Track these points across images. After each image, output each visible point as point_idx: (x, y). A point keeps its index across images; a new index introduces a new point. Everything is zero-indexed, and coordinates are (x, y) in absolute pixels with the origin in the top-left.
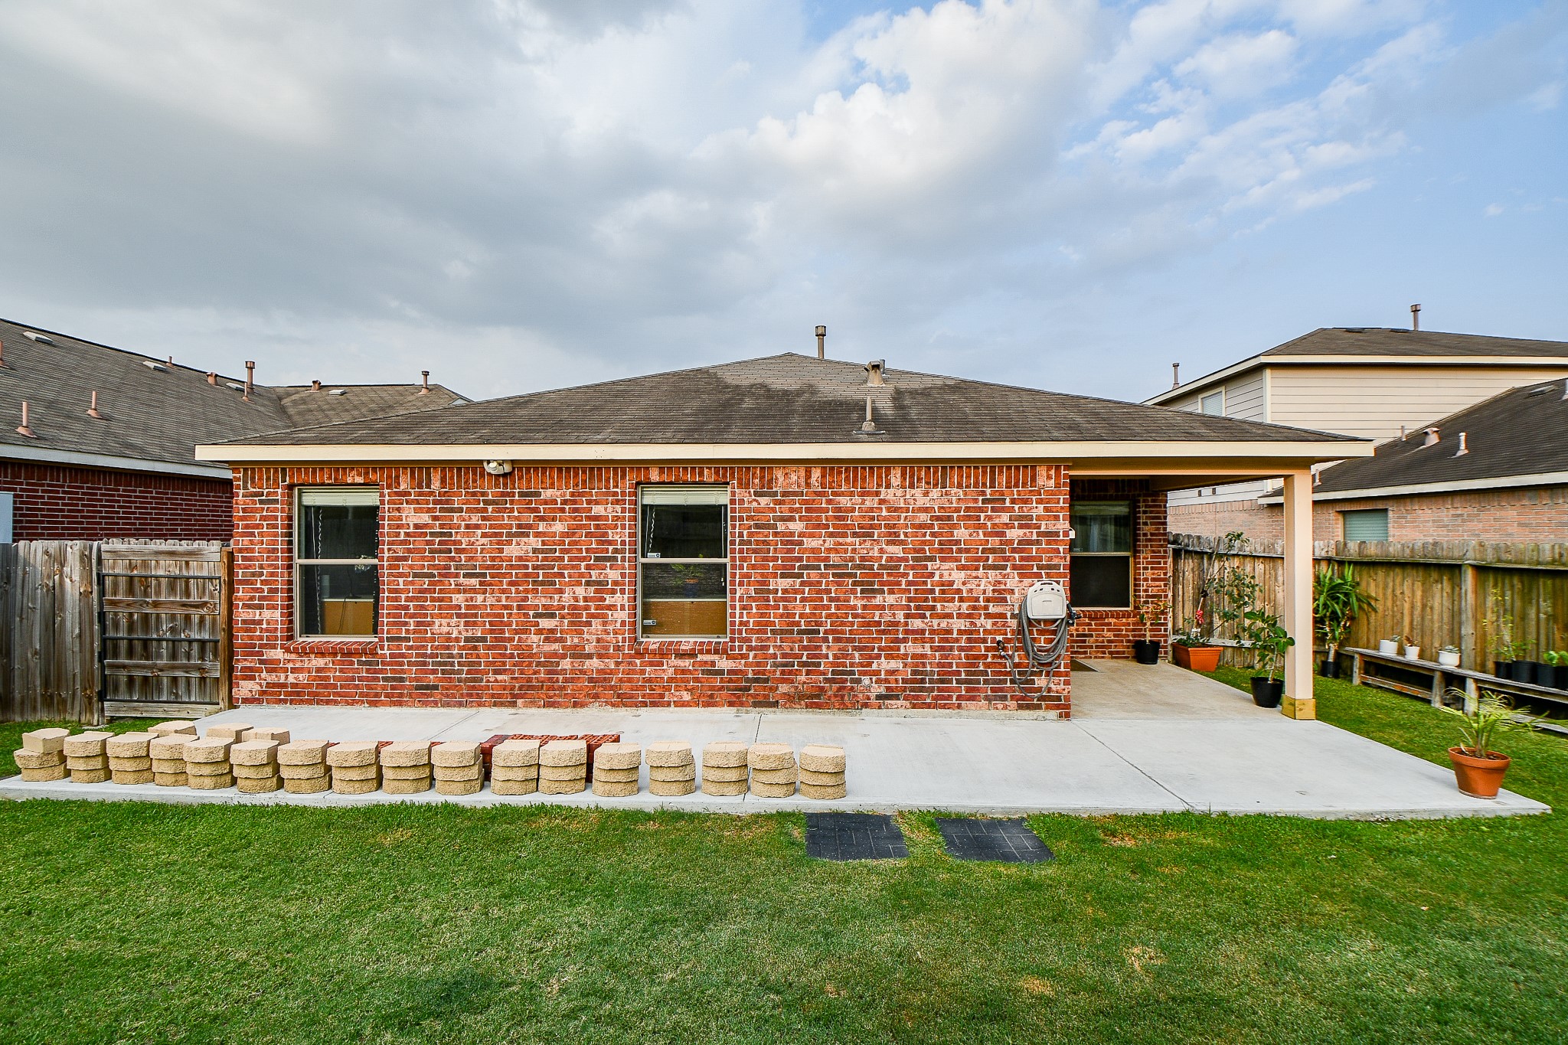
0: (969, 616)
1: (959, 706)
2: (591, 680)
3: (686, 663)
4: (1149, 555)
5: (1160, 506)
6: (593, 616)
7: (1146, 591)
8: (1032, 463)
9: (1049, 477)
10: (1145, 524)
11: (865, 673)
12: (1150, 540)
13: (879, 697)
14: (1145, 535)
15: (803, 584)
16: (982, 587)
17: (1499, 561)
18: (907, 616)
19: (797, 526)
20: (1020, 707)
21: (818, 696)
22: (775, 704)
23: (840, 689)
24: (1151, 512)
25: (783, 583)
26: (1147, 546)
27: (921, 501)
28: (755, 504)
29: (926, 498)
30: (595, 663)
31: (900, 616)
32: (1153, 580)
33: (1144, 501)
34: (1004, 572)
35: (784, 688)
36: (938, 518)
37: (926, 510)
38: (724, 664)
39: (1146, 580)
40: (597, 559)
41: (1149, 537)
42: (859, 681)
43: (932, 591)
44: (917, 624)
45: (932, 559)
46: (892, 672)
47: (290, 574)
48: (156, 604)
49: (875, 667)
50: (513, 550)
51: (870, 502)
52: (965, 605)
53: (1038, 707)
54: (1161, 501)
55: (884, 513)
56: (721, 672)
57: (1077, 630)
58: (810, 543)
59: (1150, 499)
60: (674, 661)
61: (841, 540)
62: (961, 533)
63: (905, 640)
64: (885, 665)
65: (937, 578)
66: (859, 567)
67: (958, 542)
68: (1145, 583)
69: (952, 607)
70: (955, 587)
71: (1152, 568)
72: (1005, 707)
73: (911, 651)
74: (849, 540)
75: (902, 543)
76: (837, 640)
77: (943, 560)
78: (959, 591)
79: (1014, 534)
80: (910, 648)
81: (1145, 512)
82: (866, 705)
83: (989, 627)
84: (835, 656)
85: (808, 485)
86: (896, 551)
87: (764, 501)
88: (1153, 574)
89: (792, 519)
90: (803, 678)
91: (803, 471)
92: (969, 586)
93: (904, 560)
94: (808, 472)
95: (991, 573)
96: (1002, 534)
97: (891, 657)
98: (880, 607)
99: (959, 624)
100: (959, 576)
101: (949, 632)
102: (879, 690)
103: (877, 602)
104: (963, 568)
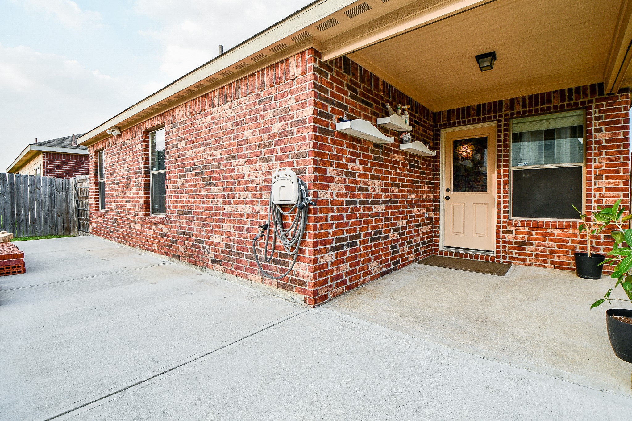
0: (252, 203)
1: (246, 277)
2: (137, 234)
3: (156, 229)
4: (604, 164)
5: (619, 109)
6: (136, 202)
7: (598, 202)
9: (298, 67)
10: (600, 130)
11: (207, 243)
12: (605, 147)
13: (212, 261)
14: (598, 142)
15: (186, 181)
16: (258, 178)
18: (224, 203)
19: (183, 144)
20: (280, 286)
21: (191, 255)
22: (179, 258)
23: (199, 252)
24: (607, 117)
25: (180, 182)
26: (600, 154)
27: (229, 112)
30: (137, 226)
31: (221, 204)
32: (609, 190)
33: (597, 107)
34: (271, 163)
35: (181, 248)
36: (237, 124)
37: (230, 119)
38: (165, 231)
39: (599, 190)
40: (137, 173)
41: (604, 144)
42: (204, 248)
43: (234, 183)
44: (228, 209)
45: (234, 158)
46: (217, 244)
47: (96, 186)
48: (83, 197)
49: (211, 240)
50: (123, 172)
52: (250, 193)
53: (290, 289)
54: (621, 103)
55: (214, 127)
56: (163, 235)
57: (515, 238)
58: (189, 154)
59: (604, 103)
61: (198, 150)
62: (248, 134)
63: (223, 221)
64: (216, 238)
65: (236, 173)
66: (205, 168)
67: (247, 141)
68: (597, 194)
69: (243, 196)
70: (245, 179)
71: (607, 178)
72: (271, 284)
74: (201, 149)
75: (221, 147)
76: (198, 219)
77: (239, 157)
78: (246, 182)
79: (277, 127)
80: (226, 227)
81: (597, 118)
82: (207, 266)
83: (262, 213)
84: (197, 230)
85: (186, 115)
86: (217, 153)
87: (174, 130)
88: (609, 184)
89: (181, 141)
90: (186, 243)
91: (184, 106)
92: (252, 178)
93: (222, 160)
94: (186, 106)
95: (264, 165)
96: (268, 130)
97: (217, 233)
98: (213, 196)
99: (246, 209)
100: (246, 169)
101: (241, 215)
102: (211, 256)
103: (211, 192)
104: (248, 163)
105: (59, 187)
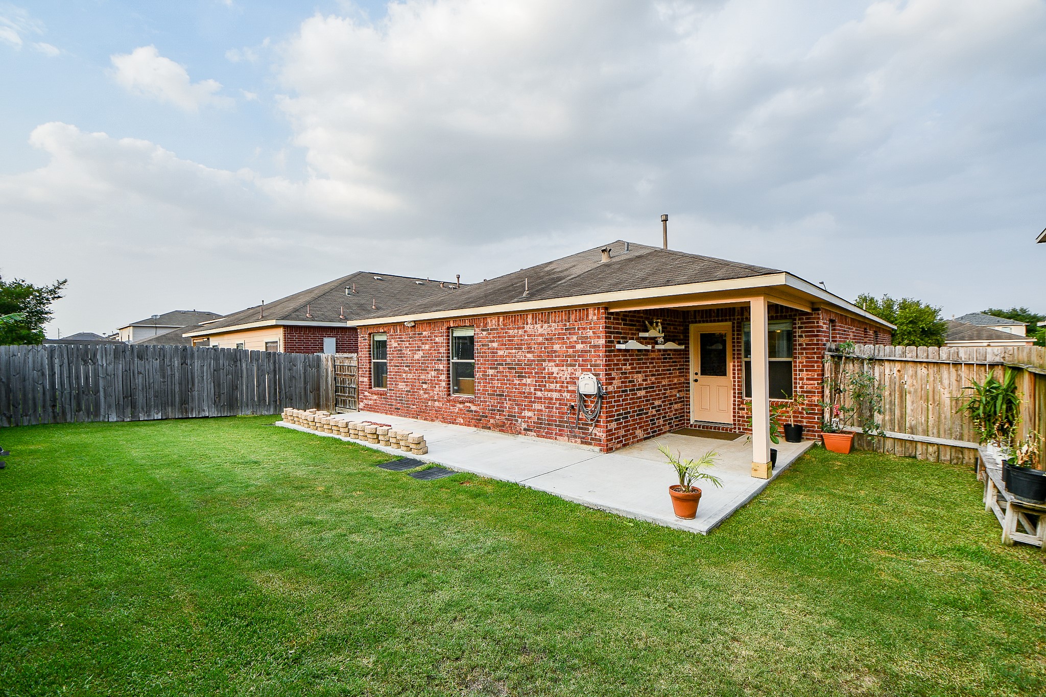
0: (560, 391)
1: (556, 439)
2: (436, 410)
3: (461, 406)
4: (804, 360)
5: (813, 323)
6: (436, 384)
7: (801, 387)
8: (586, 307)
9: (594, 314)
10: (801, 336)
11: (519, 417)
12: (805, 349)
13: (525, 429)
14: (800, 345)
15: (497, 372)
16: (565, 376)
18: (535, 390)
19: (495, 345)
20: (582, 443)
21: (503, 426)
22: (489, 428)
23: (511, 424)
24: (806, 327)
25: (491, 372)
26: (802, 353)
27: (540, 331)
28: (481, 335)
29: (541, 329)
30: (437, 404)
31: (532, 390)
32: (808, 379)
33: (799, 319)
34: (575, 368)
35: (492, 421)
36: (547, 339)
37: (541, 335)
38: (473, 408)
39: (802, 379)
40: (438, 360)
41: (804, 346)
42: (517, 421)
43: (545, 377)
44: (539, 394)
45: (544, 361)
46: (529, 418)
47: (370, 365)
48: (345, 375)
49: (523, 414)
50: (416, 357)
51: (521, 332)
52: (558, 385)
53: (590, 444)
54: (814, 318)
55: (526, 337)
56: (472, 411)
57: (747, 413)
58: (500, 353)
59: (804, 317)
60: (458, 405)
61: (510, 351)
62: (556, 347)
63: (534, 402)
64: (527, 414)
65: (546, 371)
66: (517, 364)
67: (555, 352)
68: (801, 382)
69: (553, 386)
70: (554, 375)
71: (807, 370)
72: (576, 442)
73: (537, 408)
74: (514, 351)
75: (533, 352)
76: (510, 400)
77: (549, 361)
78: (555, 378)
79: (579, 347)
80: (536, 406)
81: (800, 328)
82: (520, 433)
83: (568, 398)
84: (509, 408)
85: (499, 324)
86: (530, 356)
87: (484, 333)
88: (808, 375)
89: (493, 341)
90: (498, 417)
91: (497, 318)
92: (560, 375)
93: (534, 361)
94: (499, 319)
95: (569, 368)
96: (574, 347)
97: (529, 410)
98: (525, 385)
99: (555, 395)
100: (555, 370)
101: (551, 399)
102: (524, 426)
103: (524, 381)
104: (557, 365)
105: (311, 363)
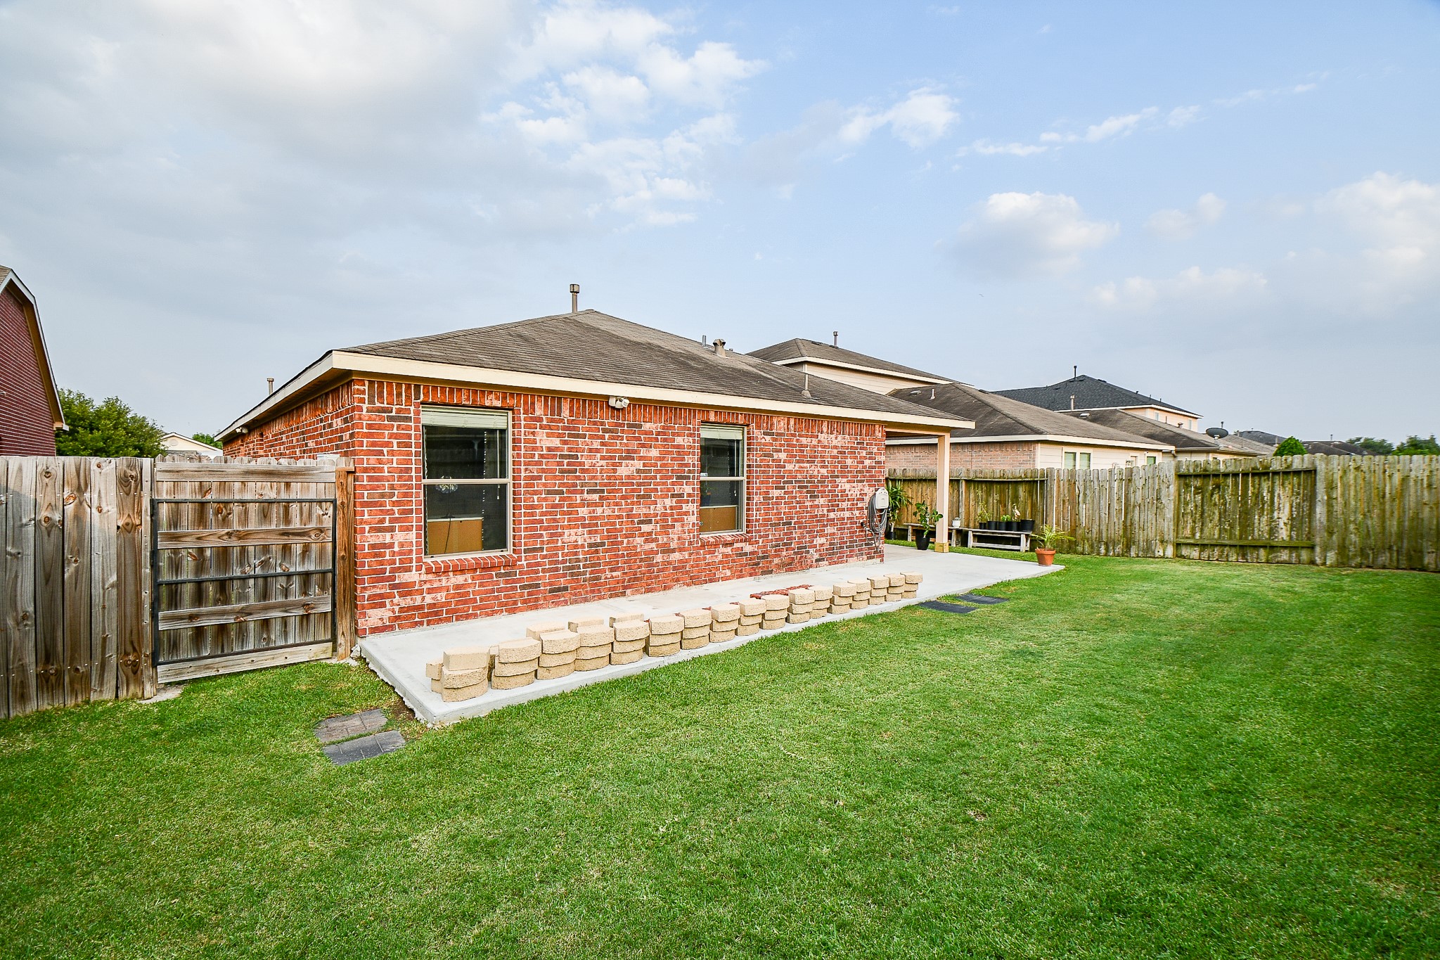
0: (851, 509)
1: (847, 561)
2: (675, 568)
3: (728, 550)
6: (676, 520)
8: (870, 423)
11: (811, 547)
13: (817, 561)
15: (785, 493)
16: (855, 493)
17: (976, 477)
18: (828, 511)
19: (783, 456)
20: (868, 558)
21: (791, 564)
22: (771, 572)
23: (801, 557)
25: (776, 493)
27: (835, 443)
28: (763, 441)
29: (838, 440)
30: (676, 556)
31: (825, 512)
35: (776, 561)
36: (841, 453)
37: (836, 447)
38: (748, 548)
40: (678, 478)
42: (808, 552)
43: (838, 496)
44: (832, 515)
45: (837, 477)
46: (822, 545)
48: (242, 536)
49: (815, 543)
50: (623, 471)
51: (815, 442)
52: (849, 503)
53: (873, 558)
55: (820, 449)
56: (746, 554)
58: (789, 467)
60: (722, 549)
61: (802, 465)
62: (849, 462)
63: (827, 525)
64: (819, 541)
65: (839, 488)
66: (808, 482)
67: (847, 467)
69: (844, 505)
70: (846, 493)
72: (863, 559)
73: (830, 531)
74: (805, 465)
75: (827, 467)
76: (800, 528)
77: (842, 477)
78: (847, 495)
79: (867, 462)
80: (829, 530)
82: (811, 566)
83: (858, 515)
84: (799, 538)
85: (788, 428)
86: (824, 471)
87: (768, 438)
89: (780, 451)
90: (784, 553)
91: (786, 419)
92: (851, 492)
93: (827, 477)
94: (788, 421)
95: (860, 484)
96: (863, 463)
97: (821, 536)
98: (817, 506)
99: (847, 514)
100: (847, 486)
101: (843, 519)
102: (816, 556)
103: (816, 503)
104: (849, 482)
